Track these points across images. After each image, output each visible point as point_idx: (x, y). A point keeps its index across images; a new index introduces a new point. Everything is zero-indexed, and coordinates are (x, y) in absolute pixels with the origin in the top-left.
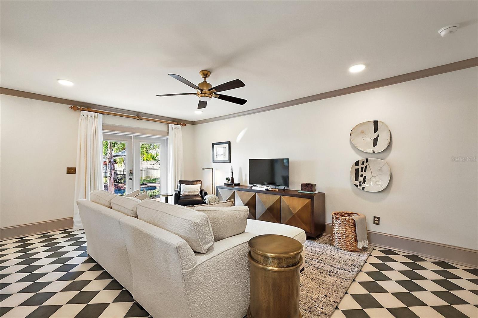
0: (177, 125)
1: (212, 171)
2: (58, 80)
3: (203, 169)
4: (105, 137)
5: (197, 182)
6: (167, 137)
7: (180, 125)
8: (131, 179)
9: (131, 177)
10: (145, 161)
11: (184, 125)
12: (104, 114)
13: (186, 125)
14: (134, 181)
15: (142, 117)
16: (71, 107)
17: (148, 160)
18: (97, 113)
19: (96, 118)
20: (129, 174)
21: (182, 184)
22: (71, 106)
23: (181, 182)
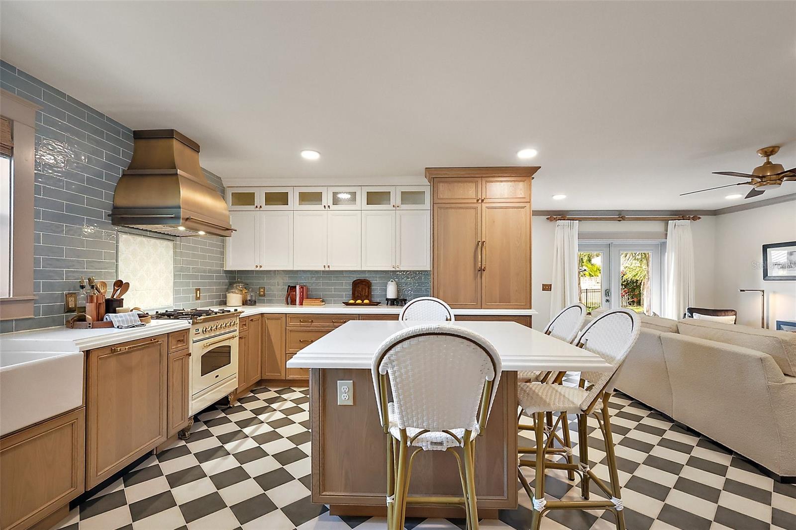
0: (684, 220)
1: (763, 295)
2: (553, 196)
3: (741, 291)
4: (580, 247)
5: (726, 313)
6: (664, 240)
7: (689, 220)
8: (607, 301)
9: (608, 298)
10: (588, 277)
11: (694, 219)
12: (580, 220)
13: (699, 218)
14: (612, 304)
15: (626, 217)
16: (548, 219)
17: (593, 276)
18: (573, 220)
19: (571, 227)
20: (606, 294)
21: (694, 314)
22: (547, 217)
23: (692, 311)
